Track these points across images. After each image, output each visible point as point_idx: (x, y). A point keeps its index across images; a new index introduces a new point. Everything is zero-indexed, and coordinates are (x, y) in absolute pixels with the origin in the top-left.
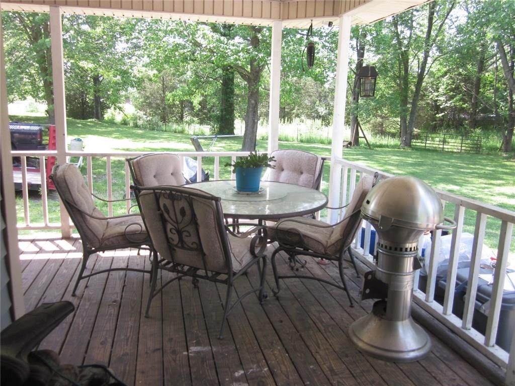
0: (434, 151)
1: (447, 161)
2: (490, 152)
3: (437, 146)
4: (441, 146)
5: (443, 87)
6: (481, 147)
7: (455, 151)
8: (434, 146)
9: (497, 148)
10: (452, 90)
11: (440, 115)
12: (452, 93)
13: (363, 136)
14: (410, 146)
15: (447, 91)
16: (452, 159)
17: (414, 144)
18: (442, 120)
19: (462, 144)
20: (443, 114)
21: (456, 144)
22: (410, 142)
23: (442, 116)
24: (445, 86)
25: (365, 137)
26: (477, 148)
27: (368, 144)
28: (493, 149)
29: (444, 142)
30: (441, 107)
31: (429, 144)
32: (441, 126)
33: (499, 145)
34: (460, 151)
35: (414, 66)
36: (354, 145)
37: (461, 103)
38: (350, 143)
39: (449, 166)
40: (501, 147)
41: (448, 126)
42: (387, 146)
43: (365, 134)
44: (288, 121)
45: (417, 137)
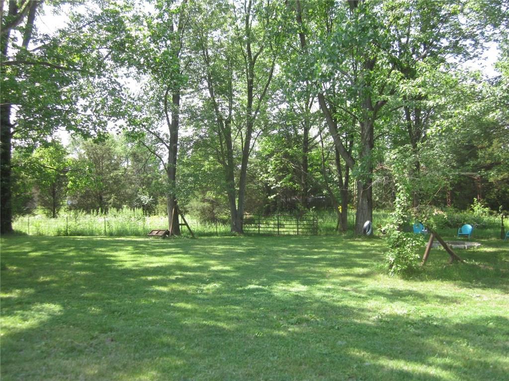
0: (269, 235)
1: (284, 246)
2: (328, 233)
3: (272, 229)
4: (276, 230)
5: (271, 167)
6: (317, 228)
7: (292, 233)
8: (269, 229)
9: (334, 228)
10: (281, 170)
11: (272, 197)
12: (281, 174)
13: (183, 223)
14: (241, 231)
15: (276, 171)
16: (290, 243)
17: (246, 229)
18: (274, 202)
19: (298, 225)
20: (275, 195)
21: (291, 226)
22: (242, 227)
23: (275, 198)
24: (273, 166)
25: (186, 224)
26: (314, 229)
27: (191, 232)
28: (329, 229)
29: (279, 225)
30: (272, 188)
31: (263, 228)
32: (275, 209)
33: (334, 225)
34: (296, 233)
35: (238, 142)
36: (172, 234)
37: (291, 183)
38: (167, 233)
39: (287, 252)
40: (338, 226)
41: (282, 210)
42: (216, 234)
43: (186, 220)
44: (102, 212)
45: (250, 221)
